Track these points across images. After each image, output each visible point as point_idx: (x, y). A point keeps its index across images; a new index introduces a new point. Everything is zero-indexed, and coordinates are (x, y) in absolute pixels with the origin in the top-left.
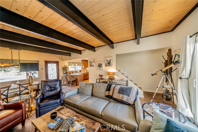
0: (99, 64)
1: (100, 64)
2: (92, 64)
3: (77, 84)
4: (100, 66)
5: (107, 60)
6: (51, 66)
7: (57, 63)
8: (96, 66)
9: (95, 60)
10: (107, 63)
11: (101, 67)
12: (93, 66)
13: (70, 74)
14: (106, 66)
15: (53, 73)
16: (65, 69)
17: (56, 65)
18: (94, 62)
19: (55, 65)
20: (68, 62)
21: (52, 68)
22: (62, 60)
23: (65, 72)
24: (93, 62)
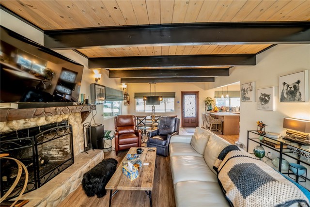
0: (262, 95)
1: (265, 95)
2: (247, 96)
3: (222, 131)
4: (265, 99)
5: (284, 84)
6: (189, 98)
7: (196, 94)
8: (256, 101)
9: (253, 84)
10: (285, 91)
11: (266, 102)
12: (249, 99)
13: (216, 111)
14: (283, 99)
15: (191, 109)
16: (208, 103)
17: (196, 97)
18: (251, 91)
19: (194, 96)
20: (215, 92)
21: (190, 100)
22: (205, 89)
23: (207, 109)
24: (249, 89)
